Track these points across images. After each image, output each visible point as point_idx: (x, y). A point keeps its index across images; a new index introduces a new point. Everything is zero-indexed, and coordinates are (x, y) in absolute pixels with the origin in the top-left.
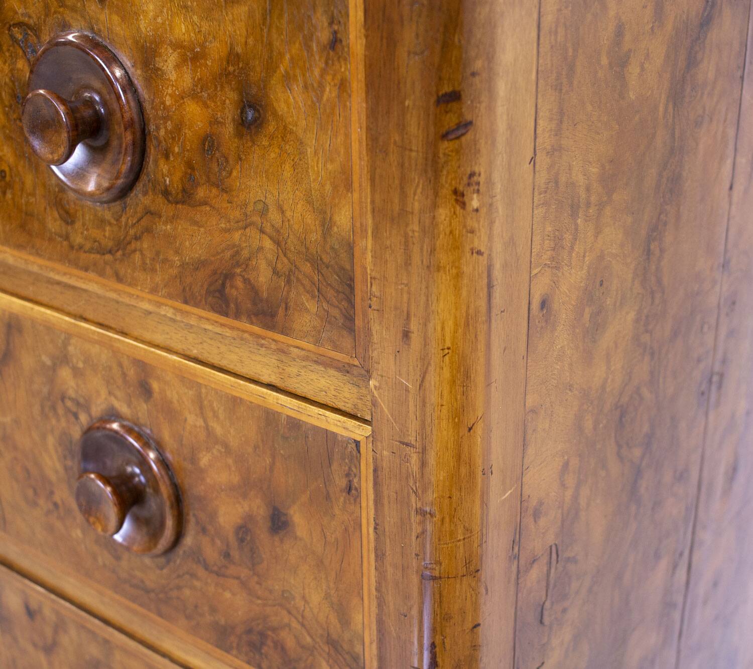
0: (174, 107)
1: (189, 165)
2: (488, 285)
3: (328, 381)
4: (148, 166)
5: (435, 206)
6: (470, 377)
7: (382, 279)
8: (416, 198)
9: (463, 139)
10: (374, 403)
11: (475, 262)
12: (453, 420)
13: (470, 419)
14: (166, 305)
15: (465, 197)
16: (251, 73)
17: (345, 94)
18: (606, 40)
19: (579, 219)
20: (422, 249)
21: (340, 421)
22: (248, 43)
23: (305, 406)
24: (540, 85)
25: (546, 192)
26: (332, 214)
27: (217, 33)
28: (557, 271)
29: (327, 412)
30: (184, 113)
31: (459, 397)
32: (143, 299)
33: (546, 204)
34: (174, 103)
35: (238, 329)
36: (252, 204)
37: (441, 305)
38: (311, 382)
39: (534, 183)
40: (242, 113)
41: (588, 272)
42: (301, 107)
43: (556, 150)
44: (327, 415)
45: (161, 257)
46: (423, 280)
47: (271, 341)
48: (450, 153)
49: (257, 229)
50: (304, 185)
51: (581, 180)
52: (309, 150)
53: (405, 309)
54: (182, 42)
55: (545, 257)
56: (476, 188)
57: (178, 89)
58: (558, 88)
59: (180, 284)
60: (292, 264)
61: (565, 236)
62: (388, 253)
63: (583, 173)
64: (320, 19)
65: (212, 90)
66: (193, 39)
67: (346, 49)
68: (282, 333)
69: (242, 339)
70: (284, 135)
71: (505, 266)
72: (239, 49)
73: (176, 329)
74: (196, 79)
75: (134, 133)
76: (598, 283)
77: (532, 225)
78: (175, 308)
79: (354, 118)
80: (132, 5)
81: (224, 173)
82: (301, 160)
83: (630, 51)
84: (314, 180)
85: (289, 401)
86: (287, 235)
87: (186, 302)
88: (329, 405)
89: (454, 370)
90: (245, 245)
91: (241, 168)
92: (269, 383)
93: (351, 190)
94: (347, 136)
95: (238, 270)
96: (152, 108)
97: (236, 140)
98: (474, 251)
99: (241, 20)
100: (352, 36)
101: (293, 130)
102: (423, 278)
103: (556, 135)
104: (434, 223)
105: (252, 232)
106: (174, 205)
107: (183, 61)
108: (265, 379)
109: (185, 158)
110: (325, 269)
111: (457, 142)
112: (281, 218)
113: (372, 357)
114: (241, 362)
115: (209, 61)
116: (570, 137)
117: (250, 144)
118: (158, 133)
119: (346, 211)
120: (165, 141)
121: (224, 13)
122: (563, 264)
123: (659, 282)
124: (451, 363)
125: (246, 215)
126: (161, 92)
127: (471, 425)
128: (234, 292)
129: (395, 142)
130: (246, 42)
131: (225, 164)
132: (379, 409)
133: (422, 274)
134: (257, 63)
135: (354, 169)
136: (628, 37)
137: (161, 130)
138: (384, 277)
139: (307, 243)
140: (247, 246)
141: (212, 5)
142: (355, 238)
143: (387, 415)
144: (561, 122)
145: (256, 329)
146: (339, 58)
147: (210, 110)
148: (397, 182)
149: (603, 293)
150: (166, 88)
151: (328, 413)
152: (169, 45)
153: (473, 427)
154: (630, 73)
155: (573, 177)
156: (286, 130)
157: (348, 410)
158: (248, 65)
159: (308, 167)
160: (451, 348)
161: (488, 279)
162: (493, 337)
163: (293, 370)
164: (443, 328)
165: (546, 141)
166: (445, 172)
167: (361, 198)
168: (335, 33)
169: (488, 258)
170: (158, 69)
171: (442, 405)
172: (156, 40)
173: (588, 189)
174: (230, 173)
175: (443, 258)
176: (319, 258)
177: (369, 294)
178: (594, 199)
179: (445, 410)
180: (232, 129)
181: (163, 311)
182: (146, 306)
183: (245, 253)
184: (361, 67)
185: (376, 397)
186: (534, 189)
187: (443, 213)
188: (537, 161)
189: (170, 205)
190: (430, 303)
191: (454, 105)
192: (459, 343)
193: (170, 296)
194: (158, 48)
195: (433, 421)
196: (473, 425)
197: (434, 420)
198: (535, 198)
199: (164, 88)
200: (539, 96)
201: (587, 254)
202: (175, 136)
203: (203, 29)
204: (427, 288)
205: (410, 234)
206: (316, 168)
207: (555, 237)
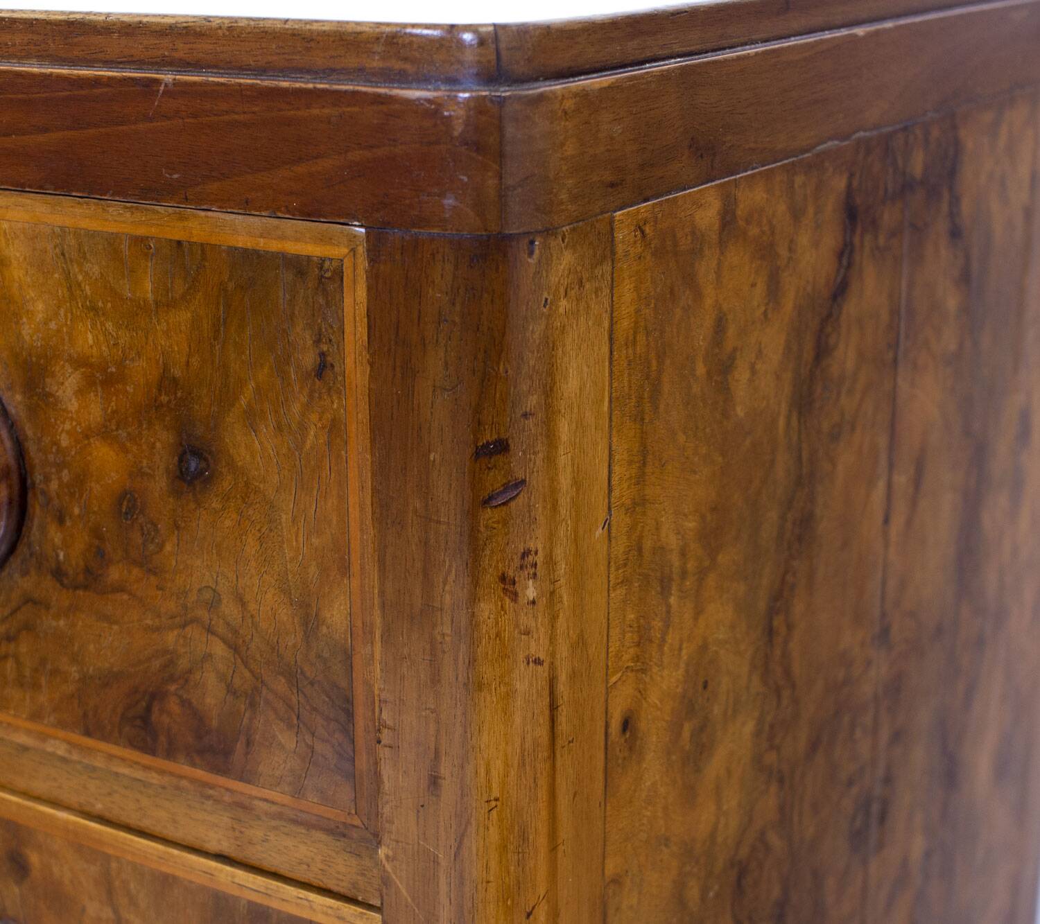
0: (74, 449)
1: (96, 533)
2: (550, 706)
3: (311, 849)
4: (30, 533)
5: (473, 599)
6: (528, 838)
7: (397, 703)
8: (447, 588)
9: (513, 504)
10: (386, 881)
11: (532, 676)
12: (504, 901)
13: (528, 900)
14: (55, 738)
15: (517, 585)
16: (196, 406)
17: (338, 439)
18: (702, 340)
19: (673, 598)
20: (456, 660)
21: (331, 908)
22: (190, 364)
23: (277, 886)
24: (614, 418)
25: (625, 565)
26: (319, 609)
27: (142, 347)
28: (644, 675)
29: (311, 894)
30: (89, 458)
31: (512, 868)
32: (17, 729)
33: (625, 581)
34: (73, 444)
35: (172, 774)
36: (195, 591)
37: (485, 737)
38: (285, 851)
39: (609, 555)
40: (181, 461)
41: (687, 671)
42: (272, 456)
43: (639, 504)
44: (311, 899)
45: (49, 667)
46: (459, 703)
47: (223, 790)
48: (495, 526)
49: (204, 628)
50: (276, 566)
51: (673, 541)
52: (284, 517)
53: (432, 746)
54: (88, 357)
55: (626, 657)
56: (532, 571)
57: (80, 425)
58: (639, 418)
59: (79, 706)
60: (257, 680)
61: (654, 623)
62: (405, 665)
63: (675, 531)
64: (302, 335)
65: (133, 428)
66: (105, 354)
67: (340, 378)
68: (241, 779)
69: (177, 788)
70: (246, 495)
71: (573, 675)
72: (177, 372)
73: (68, 772)
74: (109, 411)
75: (10, 487)
76: (700, 688)
77: (609, 613)
78: (69, 743)
79: (353, 474)
80: (10, 302)
81: (151, 547)
82: (271, 530)
83: (735, 350)
84: (292, 560)
85: (251, 879)
86: (250, 637)
87: (88, 733)
88: (314, 884)
89: (505, 831)
90: (183, 650)
91: (178, 540)
92: (219, 853)
93: (348, 575)
94: (342, 498)
95: (172, 688)
96: (39, 450)
97: (171, 500)
98: (531, 660)
99: (181, 331)
100: (349, 361)
101: (259, 488)
102: (458, 700)
103: (638, 483)
104: (474, 622)
105: (193, 632)
106: (71, 591)
107: (90, 383)
108: (213, 846)
109: (90, 524)
110: (309, 686)
111: (504, 508)
112: (241, 613)
113: (382, 814)
114: (175, 821)
115: (130, 386)
116: (657, 484)
117: (192, 506)
118: (48, 486)
119: (341, 605)
120: (58, 498)
121: (155, 321)
122: (652, 663)
123: (787, 672)
124: (501, 820)
125: (185, 607)
126: (54, 428)
127: (531, 909)
128: (166, 719)
129: (415, 511)
130: (188, 362)
131: (153, 533)
132: (393, 890)
133: (456, 696)
134: (205, 391)
135: (352, 546)
136: (731, 331)
137: (53, 482)
138: (400, 700)
139: (280, 650)
140: (186, 653)
141: (135, 309)
142: (353, 642)
143: (406, 899)
144: (644, 464)
145: (200, 774)
146: (329, 389)
147: (130, 456)
148: (418, 565)
149: (708, 699)
150: (61, 422)
151: (312, 896)
152: (67, 361)
153: (534, 912)
154: (737, 381)
155: (662, 539)
156: (249, 487)
157: (342, 891)
158: (190, 394)
159: (283, 540)
160: (500, 799)
161: (550, 698)
162: (558, 780)
163: (257, 833)
164: (488, 772)
165: (623, 492)
166: (488, 552)
167: (362, 586)
168: (323, 355)
169: (550, 667)
170: (50, 395)
171: (488, 882)
172: (46, 353)
173: (683, 554)
174: (161, 547)
175: (488, 672)
176: (299, 671)
177: (377, 724)
178: (691, 566)
179: (492, 888)
180: (164, 484)
181: (50, 747)
182: (22, 739)
183: (183, 664)
184: (364, 406)
185: (387, 872)
186: (609, 563)
187: (486, 609)
188: (614, 523)
189: (65, 591)
190: (469, 736)
191: (499, 459)
192: (511, 791)
193: (62, 724)
194: (50, 364)
195: (475, 905)
196: (533, 908)
197: (477, 904)
198: (611, 576)
199: (58, 422)
200: (614, 432)
201: (685, 645)
202: (75, 492)
203: (121, 341)
204: (464, 714)
205: (439, 638)
206: (294, 543)
207: (639, 627)
